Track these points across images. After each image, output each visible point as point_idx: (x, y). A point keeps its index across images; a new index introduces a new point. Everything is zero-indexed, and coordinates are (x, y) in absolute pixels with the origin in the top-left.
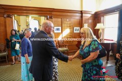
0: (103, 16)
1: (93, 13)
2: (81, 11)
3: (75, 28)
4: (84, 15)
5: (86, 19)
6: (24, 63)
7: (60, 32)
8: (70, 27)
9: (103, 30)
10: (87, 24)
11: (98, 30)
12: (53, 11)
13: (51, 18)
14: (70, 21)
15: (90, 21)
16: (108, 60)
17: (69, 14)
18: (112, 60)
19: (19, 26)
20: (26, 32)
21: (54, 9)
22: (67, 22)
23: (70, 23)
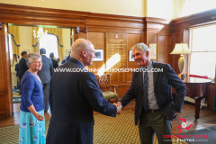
0: (188, 29)
1: (168, 22)
2: (144, 19)
4: (149, 26)
5: (154, 35)
6: (24, 124)
7: (102, 59)
8: (121, 49)
9: (187, 56)
10: (155, 45)
11: (178, 56)
12: (86, 18)
13: (83, 31)
14: (121, 38)
15: (161, 38)
17: (119, 24)
18: (205, 116)
19: (16, 45)
21: (89, 14)
22: (116, 39)
23: (122, 43)
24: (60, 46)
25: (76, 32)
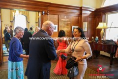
1: (93, 10)
2: (81, 8)
3: (73, 27)
4: (83, 12)
5: (86, 17)
8: (68, 25)
10: (87, 23)
12: (48, 6)
13: (46, 14)
14: (67, 18)
15: (90, 19)
16: (111, 64)
17: (67, 10)
20: (18, 31)
21: (50, 3)
22: (64, 19)
23: (68, 21)
24: (28, 22)
25: (42, 14)
